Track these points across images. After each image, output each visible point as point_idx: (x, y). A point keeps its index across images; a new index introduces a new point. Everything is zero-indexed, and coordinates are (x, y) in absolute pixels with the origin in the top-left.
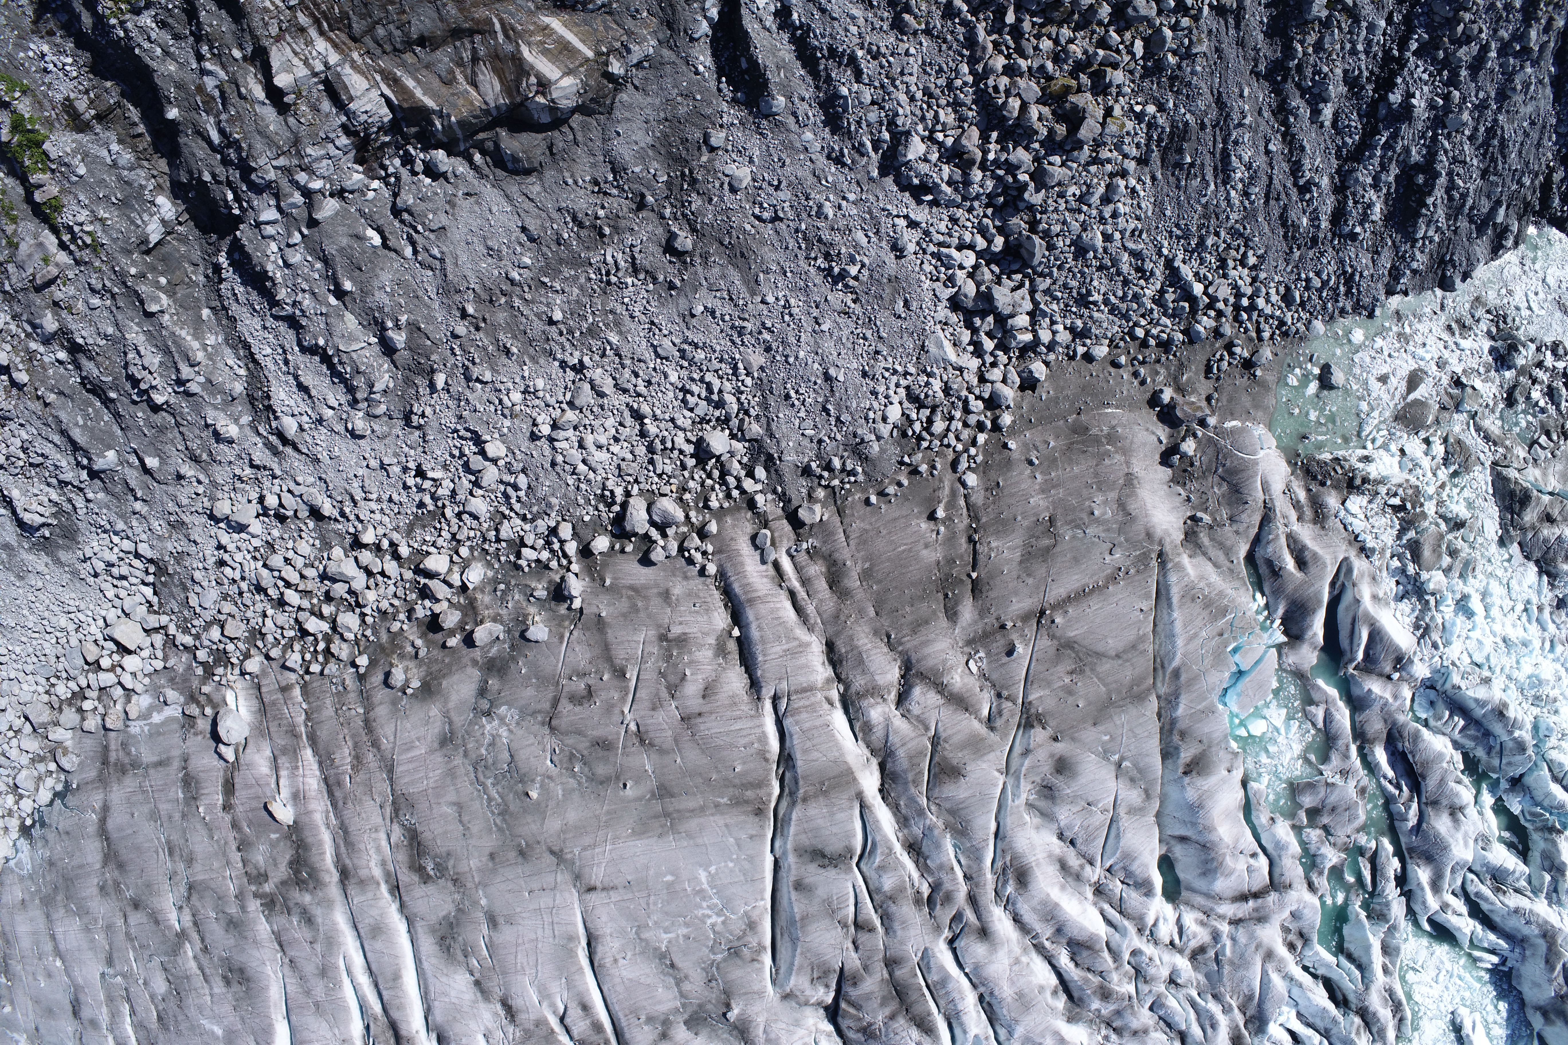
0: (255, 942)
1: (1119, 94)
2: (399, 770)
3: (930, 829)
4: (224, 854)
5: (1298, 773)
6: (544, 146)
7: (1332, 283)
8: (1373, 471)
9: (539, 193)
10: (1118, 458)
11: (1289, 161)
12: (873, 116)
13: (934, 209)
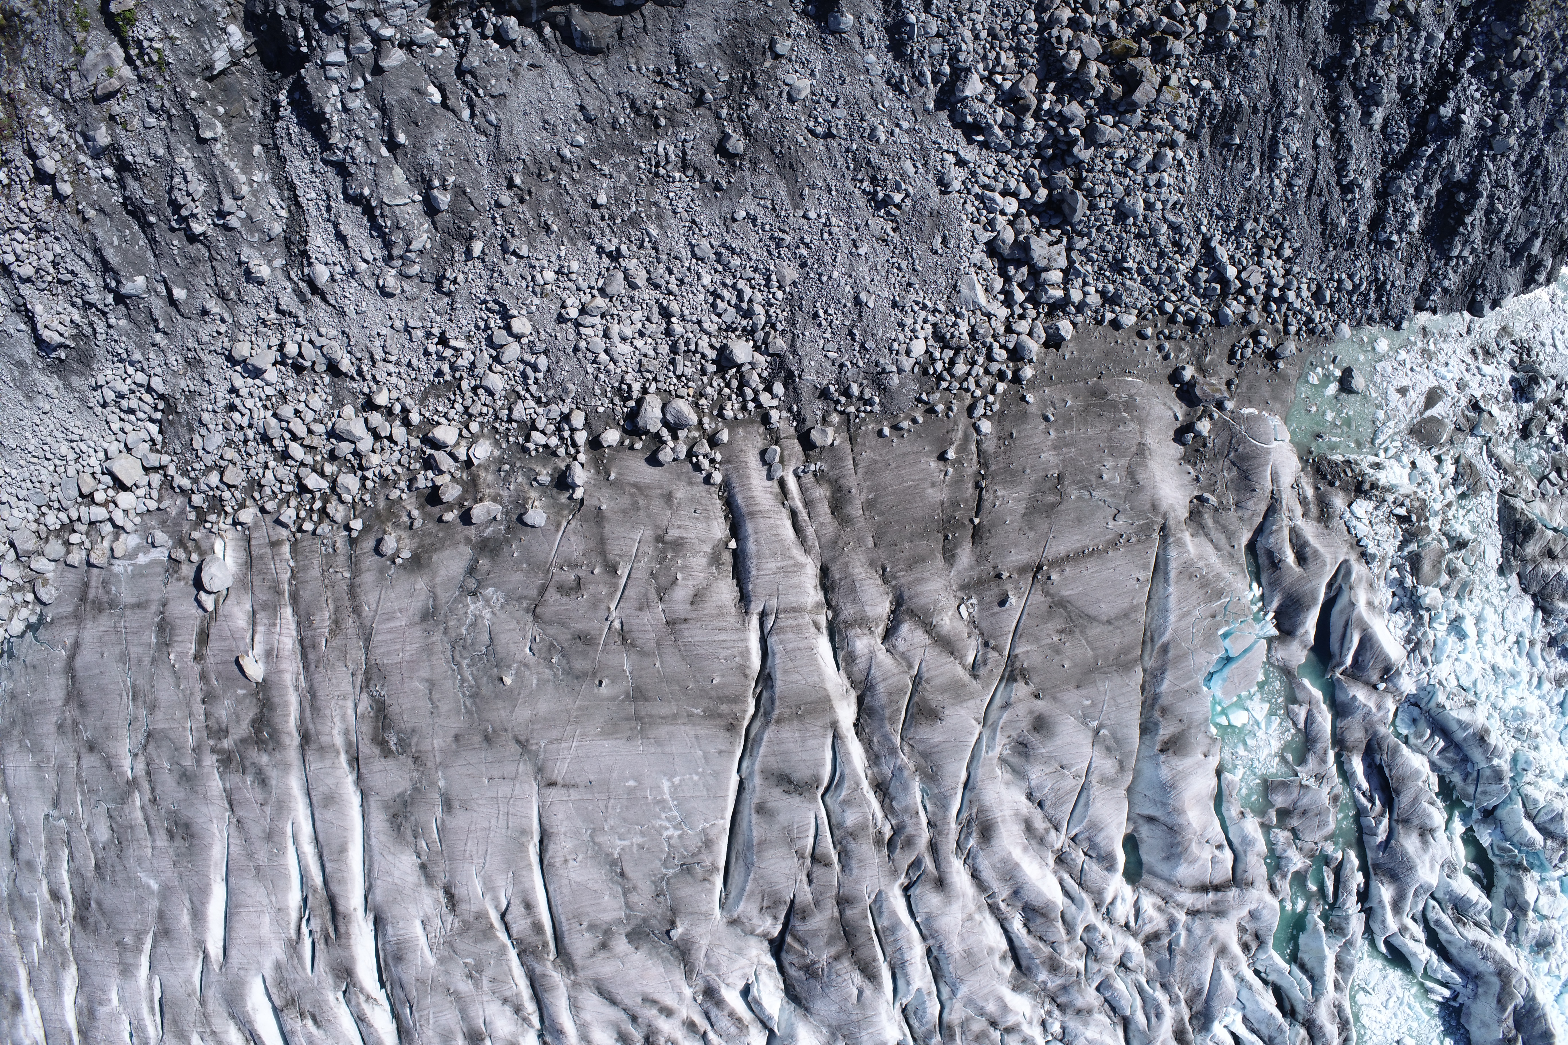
0: (205, 797)
1: (1177, 65)
2: (376, 639)
3: (900, 769)
4: (188, 704)
5: (1273, 770)
6: (613, 27)
7: (1363, 288)
8: (1383, 478)
9: (601, 75)
10: (1133, 426)
11: (1335, 159)
12: (937, 47)
13: (984, 152)
